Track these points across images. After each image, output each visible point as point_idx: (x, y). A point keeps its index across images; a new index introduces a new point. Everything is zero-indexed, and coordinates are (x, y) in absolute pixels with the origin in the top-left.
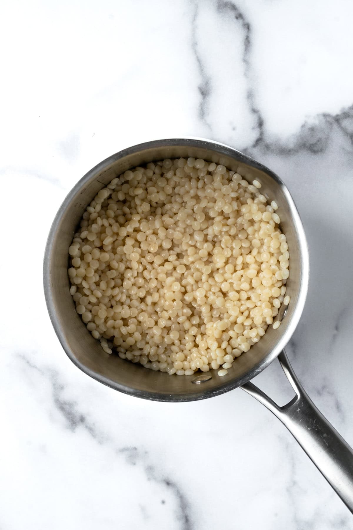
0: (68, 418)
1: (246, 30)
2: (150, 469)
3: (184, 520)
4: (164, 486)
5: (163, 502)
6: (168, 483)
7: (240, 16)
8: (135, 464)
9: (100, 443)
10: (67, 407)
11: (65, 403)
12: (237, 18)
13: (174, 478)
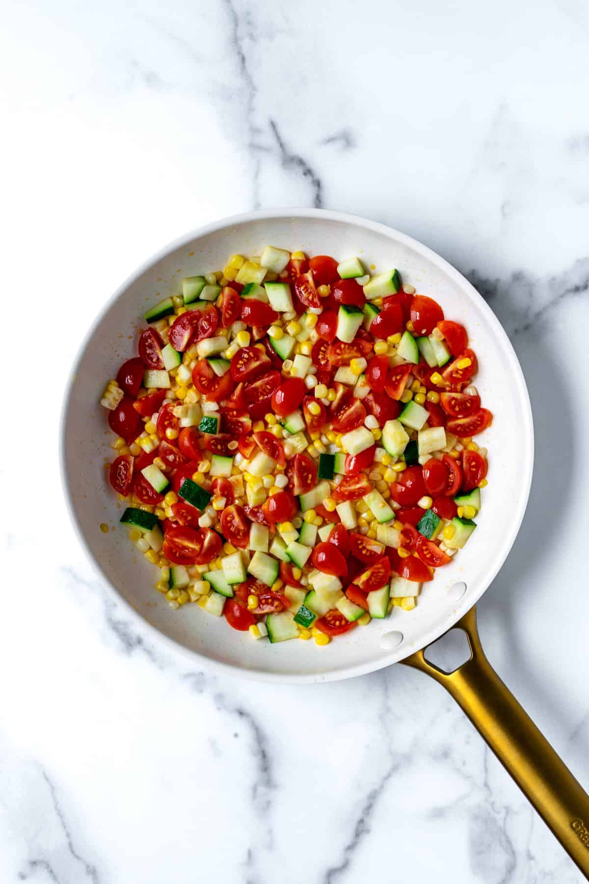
0: (123, 640)
1: (317, 188)
2: (220, 698)
3: (260, 757)
4: (236, 716)
5: (236, 735)
6: (241, 713)
7: (308, 172)
8: (201, 691)
9: (161, 668)
10: (121, 627)
11: (119, 623)
12: (305, 174)
13: (247, 707)
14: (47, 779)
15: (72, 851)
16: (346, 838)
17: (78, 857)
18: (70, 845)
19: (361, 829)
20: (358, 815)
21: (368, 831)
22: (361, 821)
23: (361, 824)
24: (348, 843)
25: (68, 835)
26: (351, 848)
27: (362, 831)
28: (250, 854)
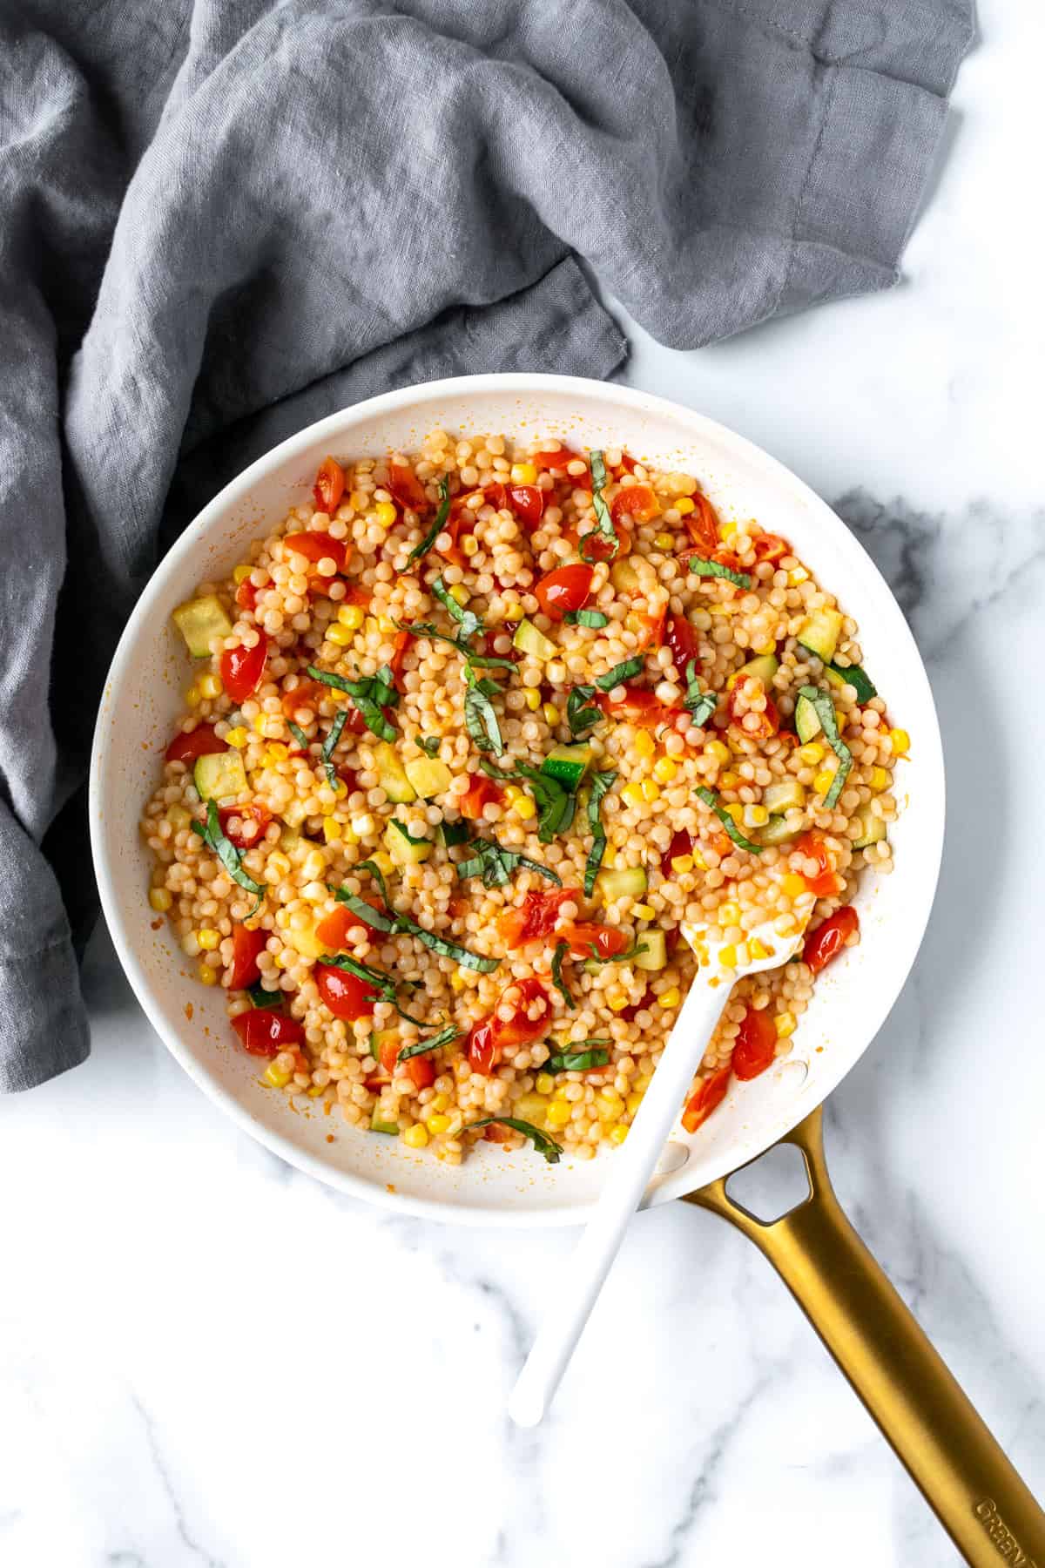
14: (139, 1407)
15: (185, 1537)
16: (676, 1510)
17: (193, 1547)
18: (181, 1526)
19: (700, 1495)
20: (696, 1470)
21: (713, 1498)
22: (702, 1480)
23: (702, 1487)
24: (678, 1521)
25: (177, 1508)
26: (683, 1528)
27: (703, 1498)
28: (502, 1540)
